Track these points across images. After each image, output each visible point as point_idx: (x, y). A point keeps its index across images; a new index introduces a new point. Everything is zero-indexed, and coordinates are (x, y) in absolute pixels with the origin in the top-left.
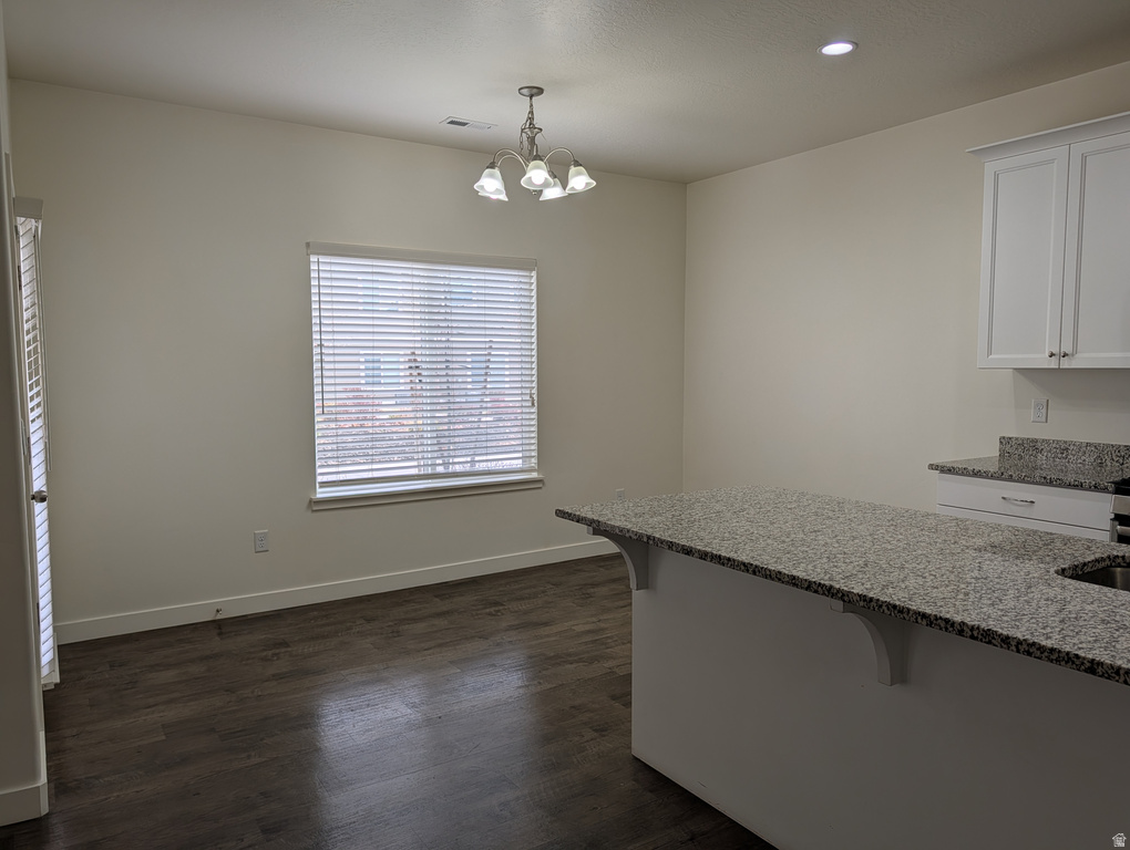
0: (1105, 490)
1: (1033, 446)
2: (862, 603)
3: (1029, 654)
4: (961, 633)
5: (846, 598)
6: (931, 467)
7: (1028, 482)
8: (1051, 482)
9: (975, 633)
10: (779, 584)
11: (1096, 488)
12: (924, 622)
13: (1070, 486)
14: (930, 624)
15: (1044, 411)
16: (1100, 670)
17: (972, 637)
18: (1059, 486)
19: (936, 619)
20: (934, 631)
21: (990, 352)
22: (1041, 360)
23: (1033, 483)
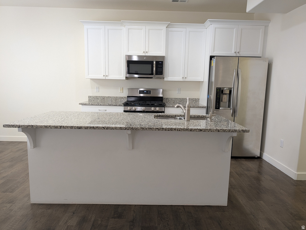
0: (122, 106)
1: (97, 98)
2: (141, 129)
3: (179, 130)
4: (166, 130)
5: (137, 129)
6: (80, 104)
7: (105, 106)
8: (110, 105)
9: (169, 129)
10: (116, 130)
11: (120, 105)
12: (157, 130)
13: (114, 105)
14: (159, 130)
15: (98, 89)
16: (192, 130)
17: (168, 130)
18: (112, 106)
19: (160, 129)
20: (160, 131)
21: (88, 75)
22: (101, 77)
23: (106, 106)
